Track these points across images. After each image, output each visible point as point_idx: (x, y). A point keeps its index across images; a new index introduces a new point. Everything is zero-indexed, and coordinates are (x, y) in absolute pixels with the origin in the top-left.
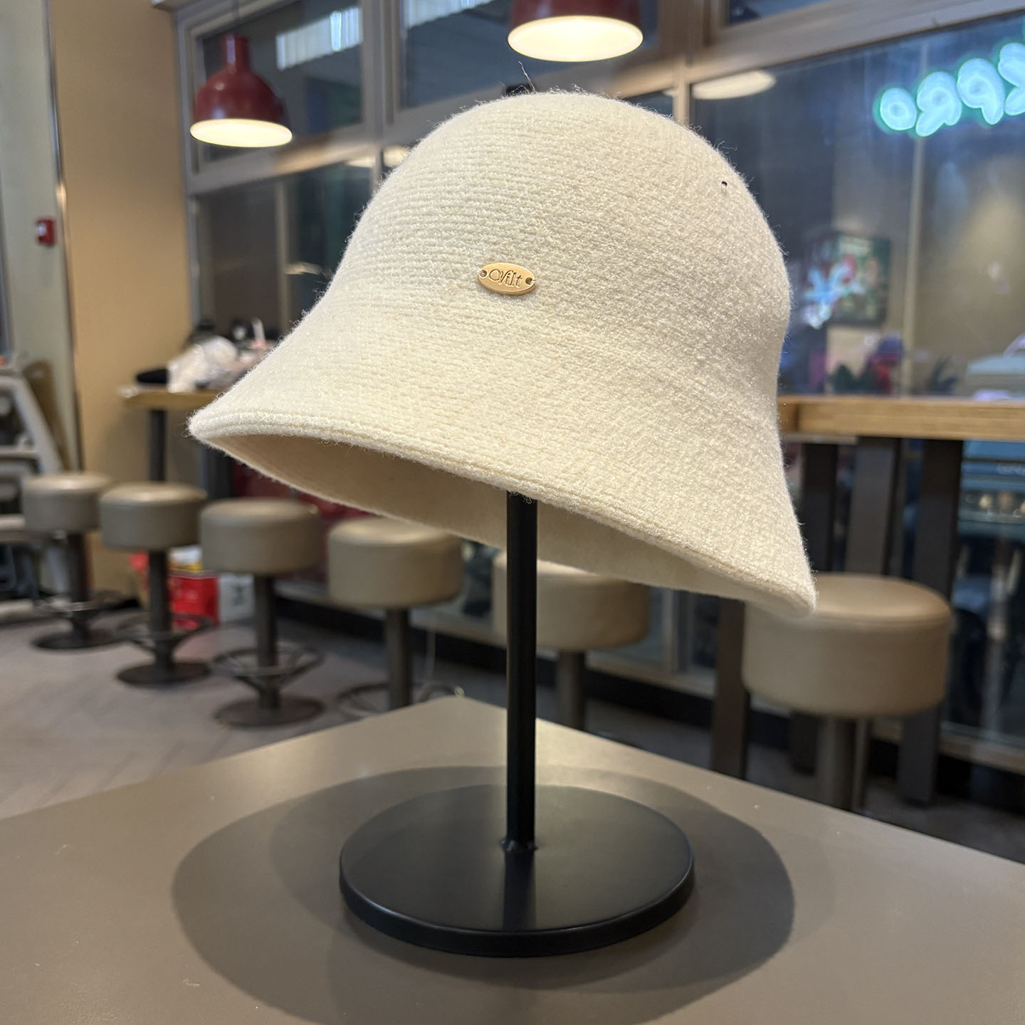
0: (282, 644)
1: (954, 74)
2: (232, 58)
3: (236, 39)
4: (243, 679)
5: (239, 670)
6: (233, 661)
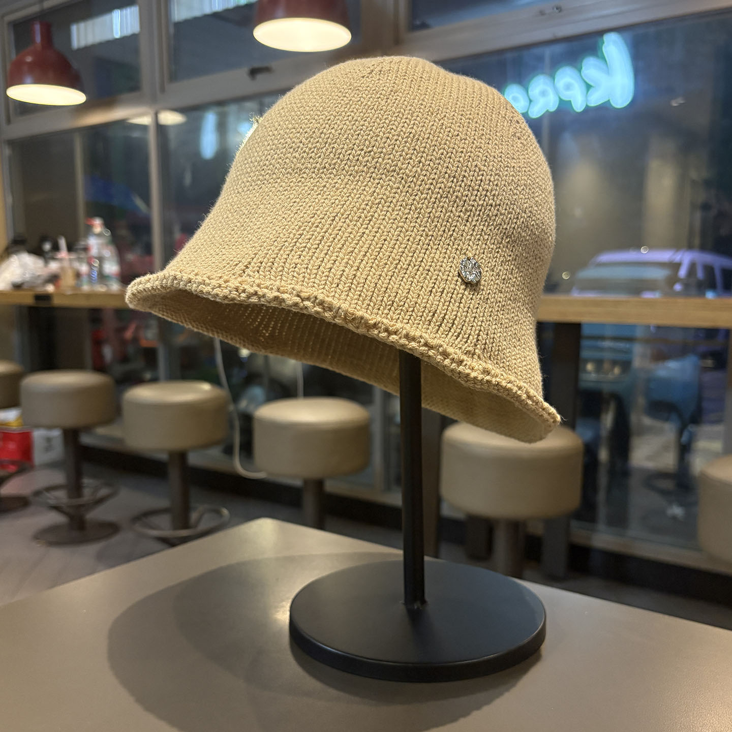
1: (552, 76)
2: (38, 39)
3: (42, 25)
4: (57, 508)
5: (52, 502)
6: (48, 495)
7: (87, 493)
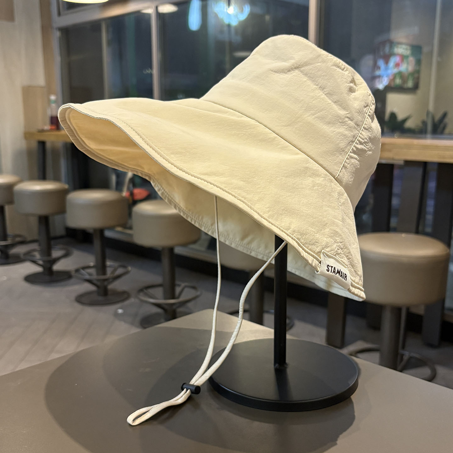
0: (108, 263)
4: (90, 281)
5: (87, 277)
7: (109, 271)
